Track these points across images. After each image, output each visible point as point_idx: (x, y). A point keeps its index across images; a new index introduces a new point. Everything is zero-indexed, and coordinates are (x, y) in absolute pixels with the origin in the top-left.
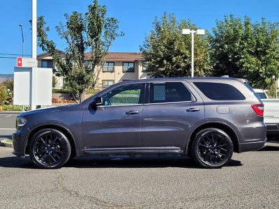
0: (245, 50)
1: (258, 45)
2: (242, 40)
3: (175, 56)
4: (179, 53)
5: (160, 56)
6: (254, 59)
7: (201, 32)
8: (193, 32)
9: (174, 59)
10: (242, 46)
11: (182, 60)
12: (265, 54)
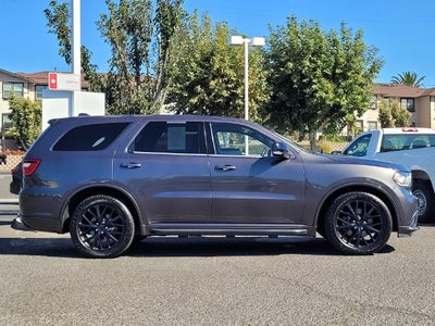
0: (319, 72)
1: (337, 64)
2: (313, 55)
3: (213, 79)
4: (219, 74)
5: (189, 79)
6: (329, 85)
7: (260, 41)
8: (247, 41)
9: (212, 83)
10: (313, 66)
11: (224, 85)
12: (345, 77)
